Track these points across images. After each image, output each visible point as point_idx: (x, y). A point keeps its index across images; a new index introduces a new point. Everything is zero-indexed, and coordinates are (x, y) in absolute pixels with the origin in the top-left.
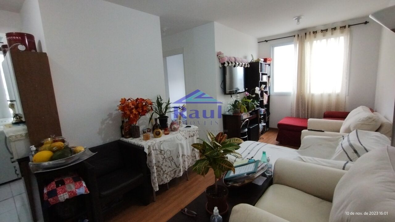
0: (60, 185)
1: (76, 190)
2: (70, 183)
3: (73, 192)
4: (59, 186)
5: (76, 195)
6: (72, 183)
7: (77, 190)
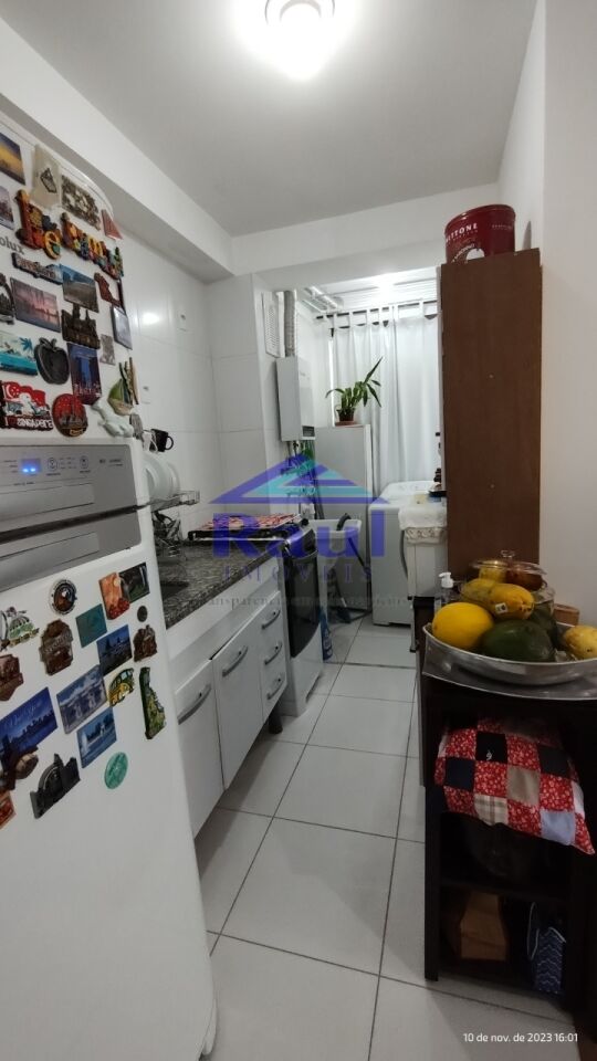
0: (489, 756)
1: (538, 812)
2: (524, 767)
3: (526, 811)
4: (485, 759)
5: (536, 834)
6: (531, 768)
7: (544, 812)
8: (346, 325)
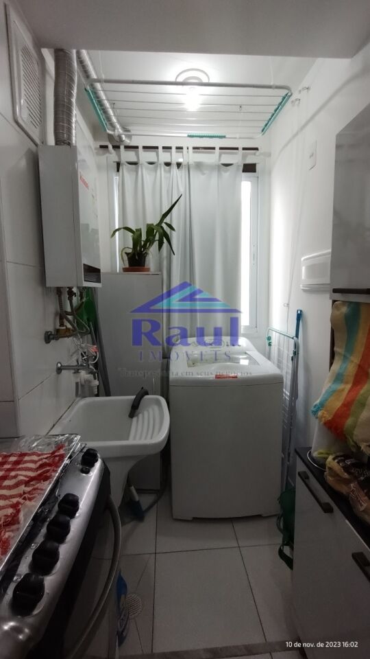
8: (134, 160)
